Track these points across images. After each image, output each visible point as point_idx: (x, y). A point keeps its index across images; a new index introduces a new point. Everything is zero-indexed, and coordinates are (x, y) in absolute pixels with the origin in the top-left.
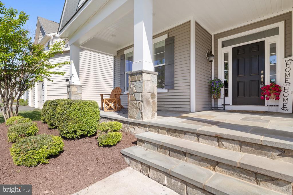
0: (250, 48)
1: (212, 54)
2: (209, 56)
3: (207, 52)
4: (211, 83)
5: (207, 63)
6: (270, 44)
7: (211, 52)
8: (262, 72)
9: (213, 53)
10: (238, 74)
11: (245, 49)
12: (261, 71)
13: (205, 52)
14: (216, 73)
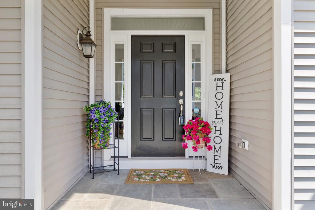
0: (162, 44)
1: (91, 40)
2: (83, 43)
3: (80, 32)
4: (88, 112)
5: (80, 59)
6: (192, 45)
7: (88, 34)
8: (181, 94)
9: (92, 37)
10: (142, 94)
11: (154, 44)
12: (179, 92)
13: (75, 31)
14: (99, 87)
